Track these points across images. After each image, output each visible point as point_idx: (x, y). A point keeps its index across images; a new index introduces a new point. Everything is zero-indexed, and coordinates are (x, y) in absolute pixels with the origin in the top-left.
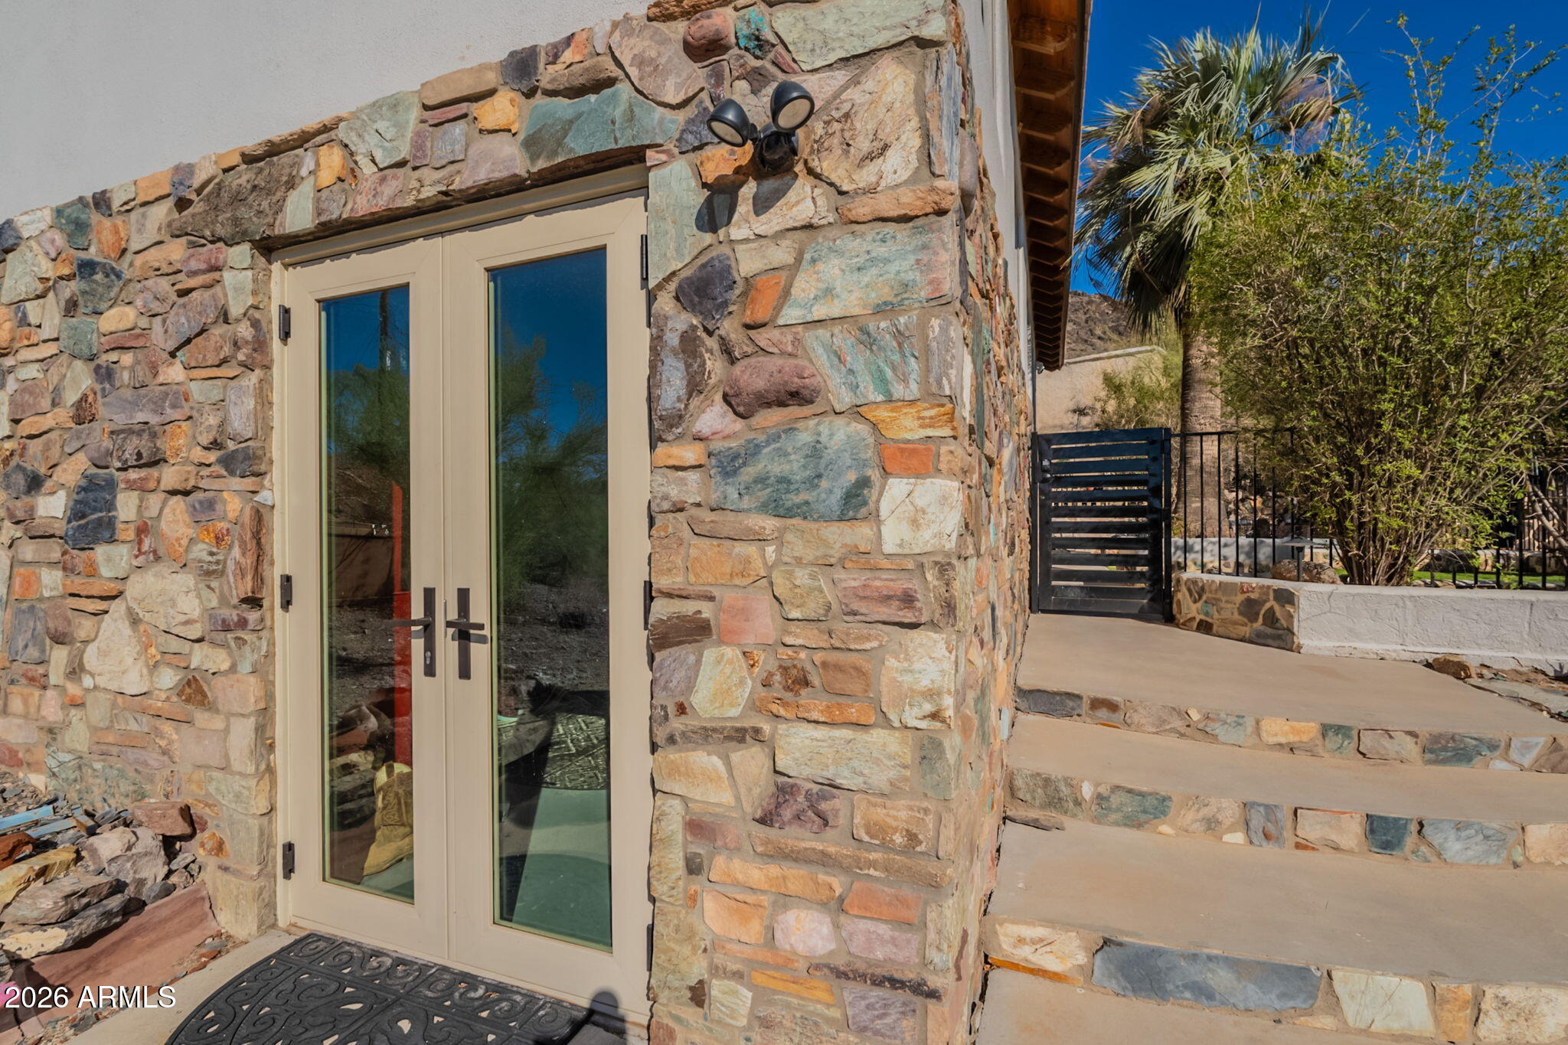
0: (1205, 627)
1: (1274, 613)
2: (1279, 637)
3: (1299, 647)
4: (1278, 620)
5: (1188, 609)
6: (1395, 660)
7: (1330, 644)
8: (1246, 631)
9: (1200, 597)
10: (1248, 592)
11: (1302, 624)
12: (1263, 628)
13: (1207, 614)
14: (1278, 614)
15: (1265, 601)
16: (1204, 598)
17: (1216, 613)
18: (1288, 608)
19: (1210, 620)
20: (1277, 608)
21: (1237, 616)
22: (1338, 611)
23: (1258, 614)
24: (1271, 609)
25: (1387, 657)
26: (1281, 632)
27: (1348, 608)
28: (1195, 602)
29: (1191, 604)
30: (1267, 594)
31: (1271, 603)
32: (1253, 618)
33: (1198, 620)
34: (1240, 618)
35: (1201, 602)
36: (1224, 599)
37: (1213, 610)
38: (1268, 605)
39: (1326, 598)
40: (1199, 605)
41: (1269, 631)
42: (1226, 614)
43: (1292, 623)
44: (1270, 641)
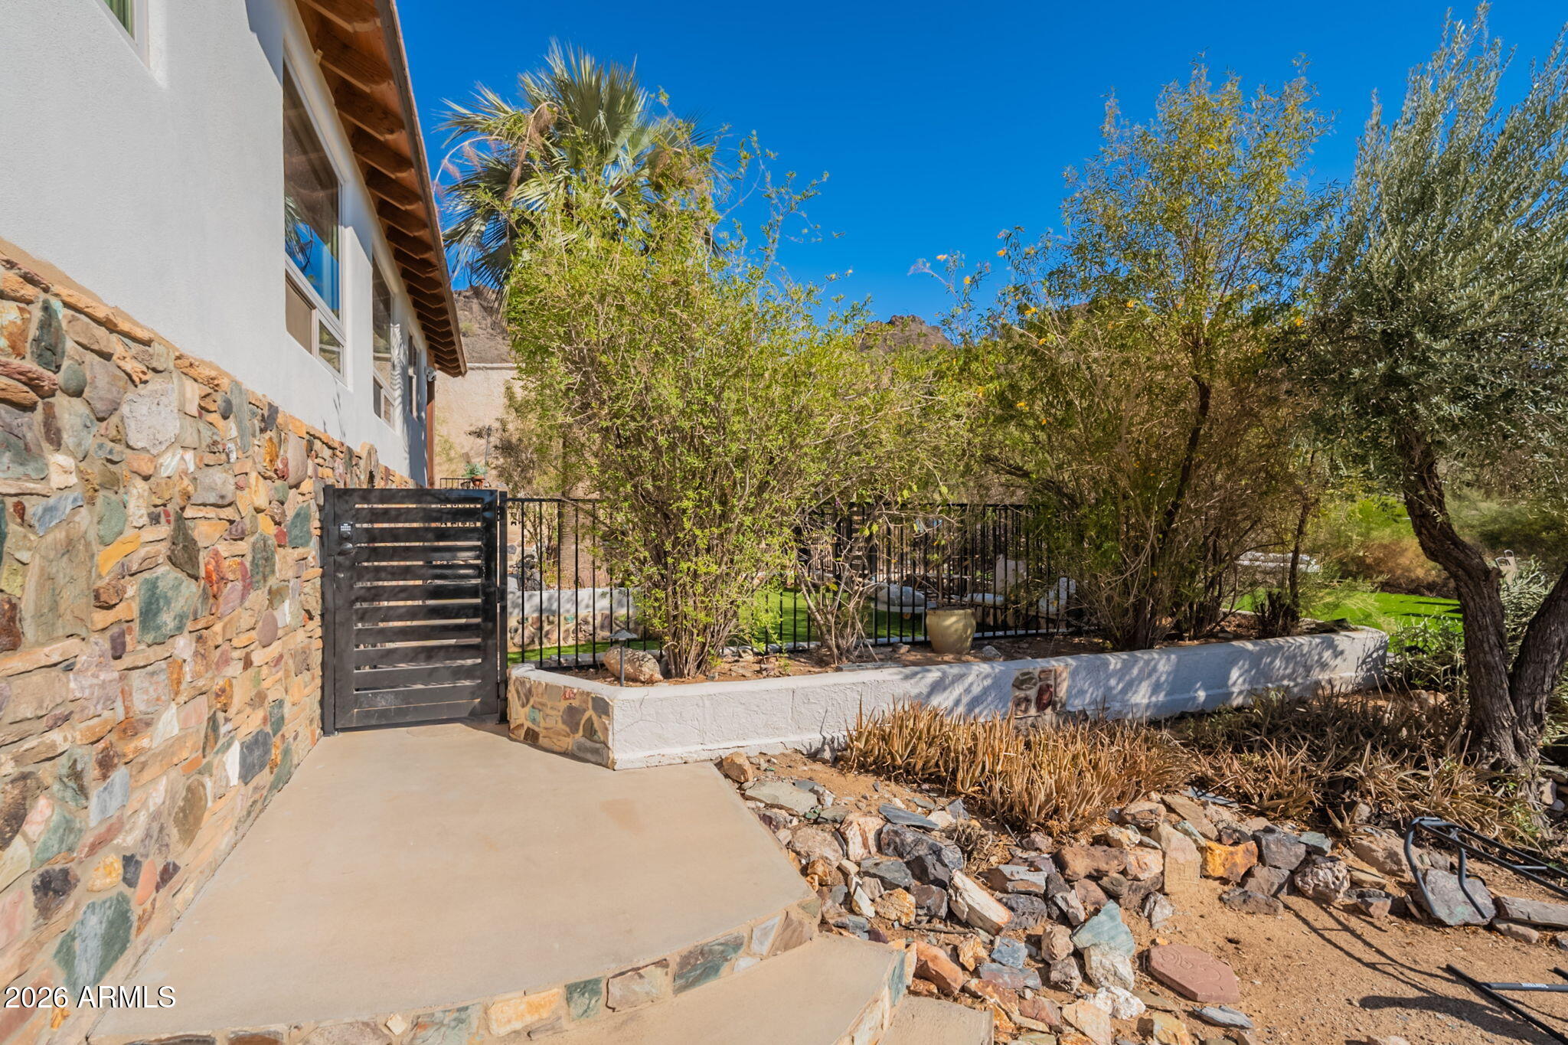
0: (532, 738)
1: (592, 724)
2: (596, 751)
3: (614, 763)
4: (596, 731)
5: (517, 714)
6: (696, 761)
7: (641, 754)
8: (568, 742)
9: (528, 701)
10: (570, 698)
11: (616, 737)
12: (583, 740)
13: (534, 721)
14: (596, 725)
15: (585, 711)
16: (532, 702)
17: (542, 720)
18: (605, 719)
19: (536, 729)
20: (595, 718)
21: (561, 726)
22: (648, 718)
23: (578, 724)
24: (590, 719)
25: (690, 760)
26: (598, 745)
27: (657, 713)
28: (523, 706)
29: (520, 708)
30: (586, 702)
31: (590, 713)
32: (574, 729)
33: (525, 728)
34: (564, 727)
35: (529, 706)
36: (549, 704)
37: (539, 716)
38: (587, 715)
39: (638, 706)
40: (528, 709)
41: (589, 744)
42: (550, 723)
43: (607, 736)
44: (589, 756)
